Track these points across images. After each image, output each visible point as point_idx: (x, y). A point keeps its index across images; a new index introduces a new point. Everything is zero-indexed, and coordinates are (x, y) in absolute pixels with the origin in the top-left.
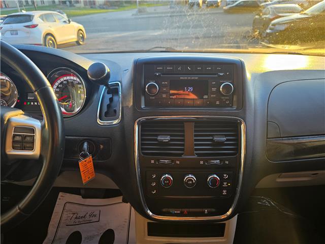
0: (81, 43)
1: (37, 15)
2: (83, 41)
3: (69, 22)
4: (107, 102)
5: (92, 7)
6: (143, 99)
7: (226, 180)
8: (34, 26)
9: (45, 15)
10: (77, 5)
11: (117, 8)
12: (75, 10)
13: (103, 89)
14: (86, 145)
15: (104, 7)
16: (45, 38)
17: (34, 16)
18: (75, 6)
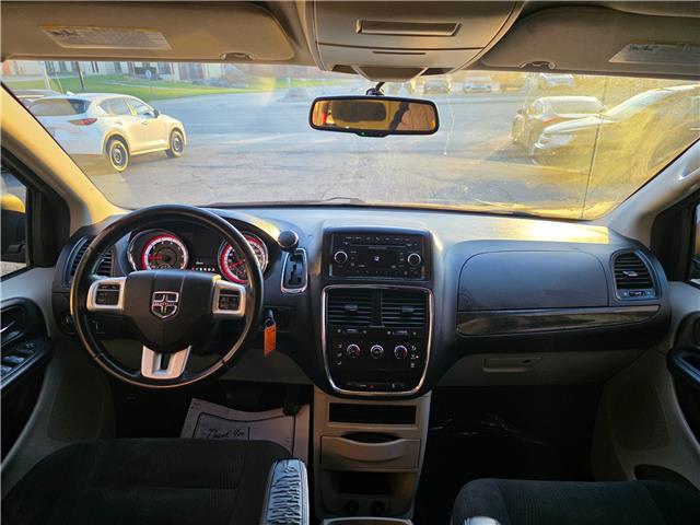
0: (176, 153)
1: (95, 101)
2: (180, 150)
3: (156, 115)
4: (291, 269)
5: (195, 83)
6: (331, 267)
7: (415, 352)
8: (88, 122)
9: (112, 100)
10: (166, 77)
11: (247, 86)
12: (163, 86)
13: (286, 255)
14: (271, 313)
15: (222, 82)
16: (108, 145)
17: (89, 103)
18: (161, 79)
